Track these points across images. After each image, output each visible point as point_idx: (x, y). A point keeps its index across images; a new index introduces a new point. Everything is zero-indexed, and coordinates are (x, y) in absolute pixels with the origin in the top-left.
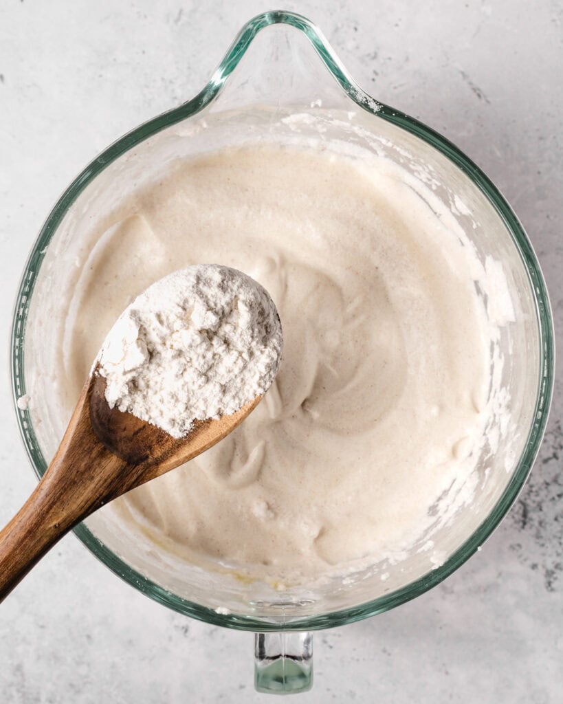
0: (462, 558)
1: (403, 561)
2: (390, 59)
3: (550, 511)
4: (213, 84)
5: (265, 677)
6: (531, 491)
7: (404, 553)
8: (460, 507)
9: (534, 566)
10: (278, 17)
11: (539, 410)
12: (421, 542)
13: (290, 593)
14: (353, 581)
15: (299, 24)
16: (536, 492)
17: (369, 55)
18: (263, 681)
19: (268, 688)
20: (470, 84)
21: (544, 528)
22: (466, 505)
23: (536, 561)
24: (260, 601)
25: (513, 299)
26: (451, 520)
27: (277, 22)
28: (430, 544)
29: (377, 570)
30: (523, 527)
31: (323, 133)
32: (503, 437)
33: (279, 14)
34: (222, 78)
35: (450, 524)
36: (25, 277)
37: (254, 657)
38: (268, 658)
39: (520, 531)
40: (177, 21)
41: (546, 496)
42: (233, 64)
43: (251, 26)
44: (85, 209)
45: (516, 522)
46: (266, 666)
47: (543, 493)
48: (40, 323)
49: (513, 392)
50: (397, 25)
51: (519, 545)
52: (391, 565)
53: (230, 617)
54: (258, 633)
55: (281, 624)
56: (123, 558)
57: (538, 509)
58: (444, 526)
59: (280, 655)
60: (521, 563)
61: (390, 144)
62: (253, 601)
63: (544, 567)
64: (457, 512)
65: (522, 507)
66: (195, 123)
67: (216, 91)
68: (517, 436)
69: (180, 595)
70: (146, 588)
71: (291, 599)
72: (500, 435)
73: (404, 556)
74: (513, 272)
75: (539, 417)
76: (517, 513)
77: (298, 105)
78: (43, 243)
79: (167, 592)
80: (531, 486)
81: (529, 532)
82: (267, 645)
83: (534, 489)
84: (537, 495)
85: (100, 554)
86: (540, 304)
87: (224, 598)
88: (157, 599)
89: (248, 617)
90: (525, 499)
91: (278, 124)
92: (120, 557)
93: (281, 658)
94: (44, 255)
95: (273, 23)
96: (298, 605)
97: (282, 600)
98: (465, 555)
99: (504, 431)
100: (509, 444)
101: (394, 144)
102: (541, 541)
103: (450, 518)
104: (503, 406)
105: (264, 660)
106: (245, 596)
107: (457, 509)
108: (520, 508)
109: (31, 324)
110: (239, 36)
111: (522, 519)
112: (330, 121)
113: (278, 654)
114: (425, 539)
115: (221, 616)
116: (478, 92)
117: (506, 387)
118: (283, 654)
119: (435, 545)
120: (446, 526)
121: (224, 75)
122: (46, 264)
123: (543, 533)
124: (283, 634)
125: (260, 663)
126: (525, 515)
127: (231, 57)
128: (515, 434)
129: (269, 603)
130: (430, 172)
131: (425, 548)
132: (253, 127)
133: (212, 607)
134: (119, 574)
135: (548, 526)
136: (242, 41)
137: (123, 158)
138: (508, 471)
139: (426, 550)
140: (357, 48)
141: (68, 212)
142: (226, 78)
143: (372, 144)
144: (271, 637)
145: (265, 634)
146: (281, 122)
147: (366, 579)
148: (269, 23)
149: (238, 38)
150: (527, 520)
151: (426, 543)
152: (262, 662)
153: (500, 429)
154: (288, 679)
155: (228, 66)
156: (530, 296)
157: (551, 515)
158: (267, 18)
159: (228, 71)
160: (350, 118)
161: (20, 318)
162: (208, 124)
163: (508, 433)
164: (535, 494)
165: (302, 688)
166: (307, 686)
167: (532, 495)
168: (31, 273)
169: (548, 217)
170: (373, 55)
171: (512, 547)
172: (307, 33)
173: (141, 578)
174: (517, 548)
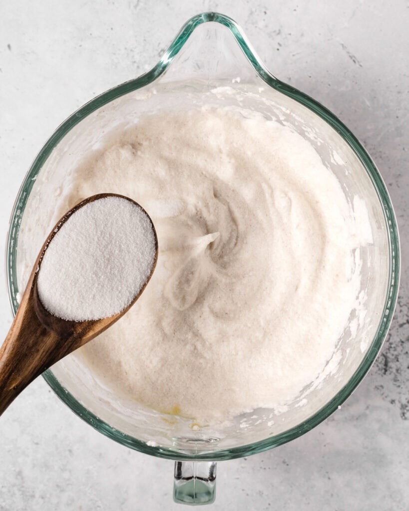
0: (327, 413)
1: (284, 413)
2: (290, 34)
3: (404, 361)
4: (162, 63)
5: (181, 493)
6: (391, 347)
7: (286, 406)
8: (327, 375)
9: (393, 402)
10: (211, 17)
11: (387, 308)
12: (298, 399)
13: (202, 432)
14: (247, 426)
15: (226, 22)
16: (394, 347)
17: (275, 31)
18: (179, 496)
19: (182, 501)
20: (348, 53)
21: (400, 374)
22: (332, 374)
23: (393, 398)
24: (180, 437)
25: (372, 228)
26: (321, 385)
27: (210, 21)
28: (305, 401)
29: (265, 418)
30: (385, 374)
31: (241, 101)
32: (361, 326)
33: (212, 15)
34: (169, 59)
35: (319, 388)
36: (20, 196)
37: (174, 477)
38: (184, 479)
39: (382, 376)
40: (136, 7)
41: (402, 351)
42: (178, 48)
43: (191, 23)
44: (66, 149)
45: (379, 369)
46: (181, 484)
47: (399, 349)
48: (30, 230)
49: (369, 294)
50: (295, 10)
51: (382, 387)
52: (275, 415)
53: (157, 449)
54: (177, 461)
55: (194, 455)
56: (82, 402)
57: (395, 360)
58: (315, 388)
59: (193, 477)
60: (383, 399)
61: (288, 112)
62: (175, 437)
63: (399, 402)
64: (325, 379)
65: (384, 360)
66: (148, 90)
67: (164, 68)
68: (370, 327)
69: (122, 431)
70: (97, 425)
71: (202, 436)
72: (359, 325)
73: (285, 409)
74: (373, 208)
75: (387, 313)
76: (381, 363)
77: (223, 80)
78: (34, 173)
79: (112, 428)
80: (391, 344)
81: (389, 377)
82: (183, 469)
83: (393, 346)
84: (395, 350)
85: (65, 399)
86: (391, 233)
87: (154, 434)
88: (105, 433)
89: (170, 449)
90: (387, 353)
91: (208, 94)
92: (79, 402)
93: (193, 479)
94: (34, 181)
95: (207, 21)
96: (207, 441)
97: (195, 437)
98: (329, 411)
99: (361, 322)
100: (365, 333)
101: (292, 111)
102: (398, 384)
103: (320, 383)
104: (362, 304)
105: (181, 480)
106: (169, 433)
107: (325, 377)
108: (383, 359)
109: (23, 230)
110: (182, 29)
111: (384, 367)
112: (246, 93)
113: (191, 476)
114: (301, 398)
115: (150, 447)
116: (353, 58)
117: (365, 290)
118: (195, 476)
119: (308, 402)
120: (317, 388)
121: (171, 56)
122: (35, 188)
123: (399, 378)
124: (195, 463)
125: (177, 482)
126: (386, 364)
127: (176, 44)
128: (369, 326)
129: (185, 438)
130: (316, 133)
131: (301, 404)
132: (190, 95)
133: (145, 441)
134: (78, 414)
135: (402, 372)
136: (185, 32)
137: (95, 113)
138: (363, 351)
139: (301, 405)
140: (266, 26)
141: (53, 151)
142: (171, 58)
143: (275, 111)
144: (186, 464)
145: (182, 461)
146: (210, 92)
147: (257, 424)
148: (205, 21)
149: (181, 31)
150: (388, 368)
151: (301, 400)
152: (179, 481)
153: (358, 320)
154: (198, 495)
155: (174, 50)
156: (384, 226)
157: (405, 365)
158: (203, 17)
159: (174, 54)
160: (260, 92)
161: (15, 226)
162: (158, 91)
163: (365, 324)
164: (393, 349)
165: (207, 501)
166: (211, 500)
167: (392, 350)
168: (25, 193)
169: (404, 149)
170: (278, 32)
171: (377, 388)
172: (231, 29)
173: (94, 417)
174: (380, 388)
